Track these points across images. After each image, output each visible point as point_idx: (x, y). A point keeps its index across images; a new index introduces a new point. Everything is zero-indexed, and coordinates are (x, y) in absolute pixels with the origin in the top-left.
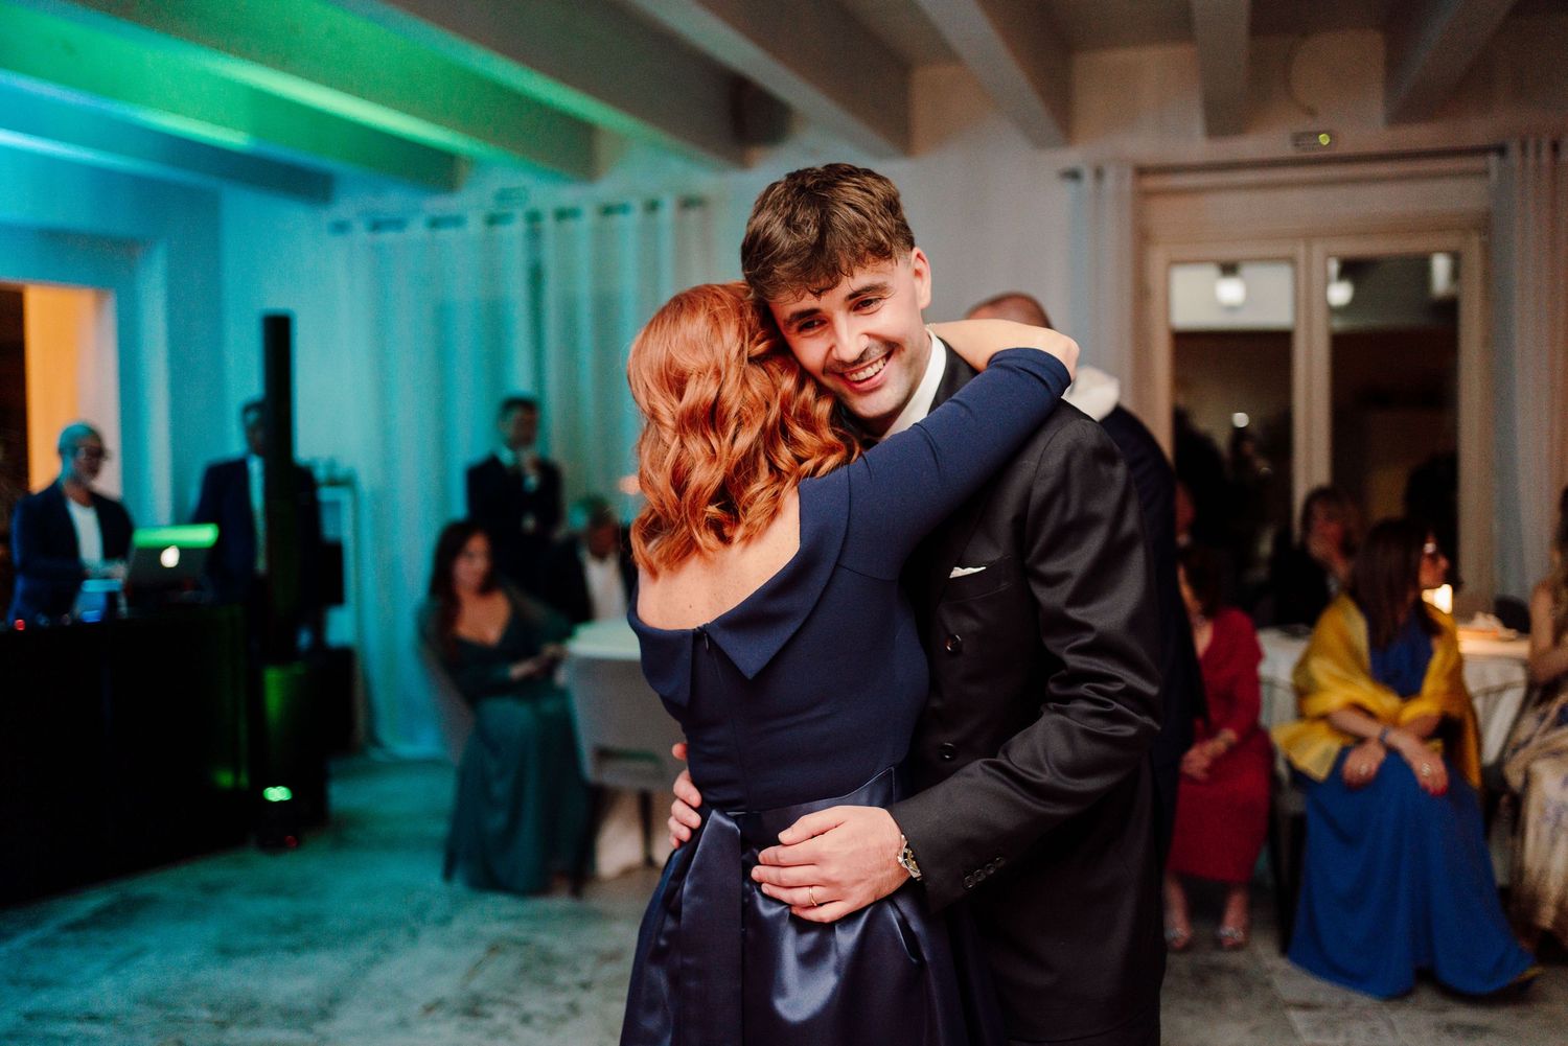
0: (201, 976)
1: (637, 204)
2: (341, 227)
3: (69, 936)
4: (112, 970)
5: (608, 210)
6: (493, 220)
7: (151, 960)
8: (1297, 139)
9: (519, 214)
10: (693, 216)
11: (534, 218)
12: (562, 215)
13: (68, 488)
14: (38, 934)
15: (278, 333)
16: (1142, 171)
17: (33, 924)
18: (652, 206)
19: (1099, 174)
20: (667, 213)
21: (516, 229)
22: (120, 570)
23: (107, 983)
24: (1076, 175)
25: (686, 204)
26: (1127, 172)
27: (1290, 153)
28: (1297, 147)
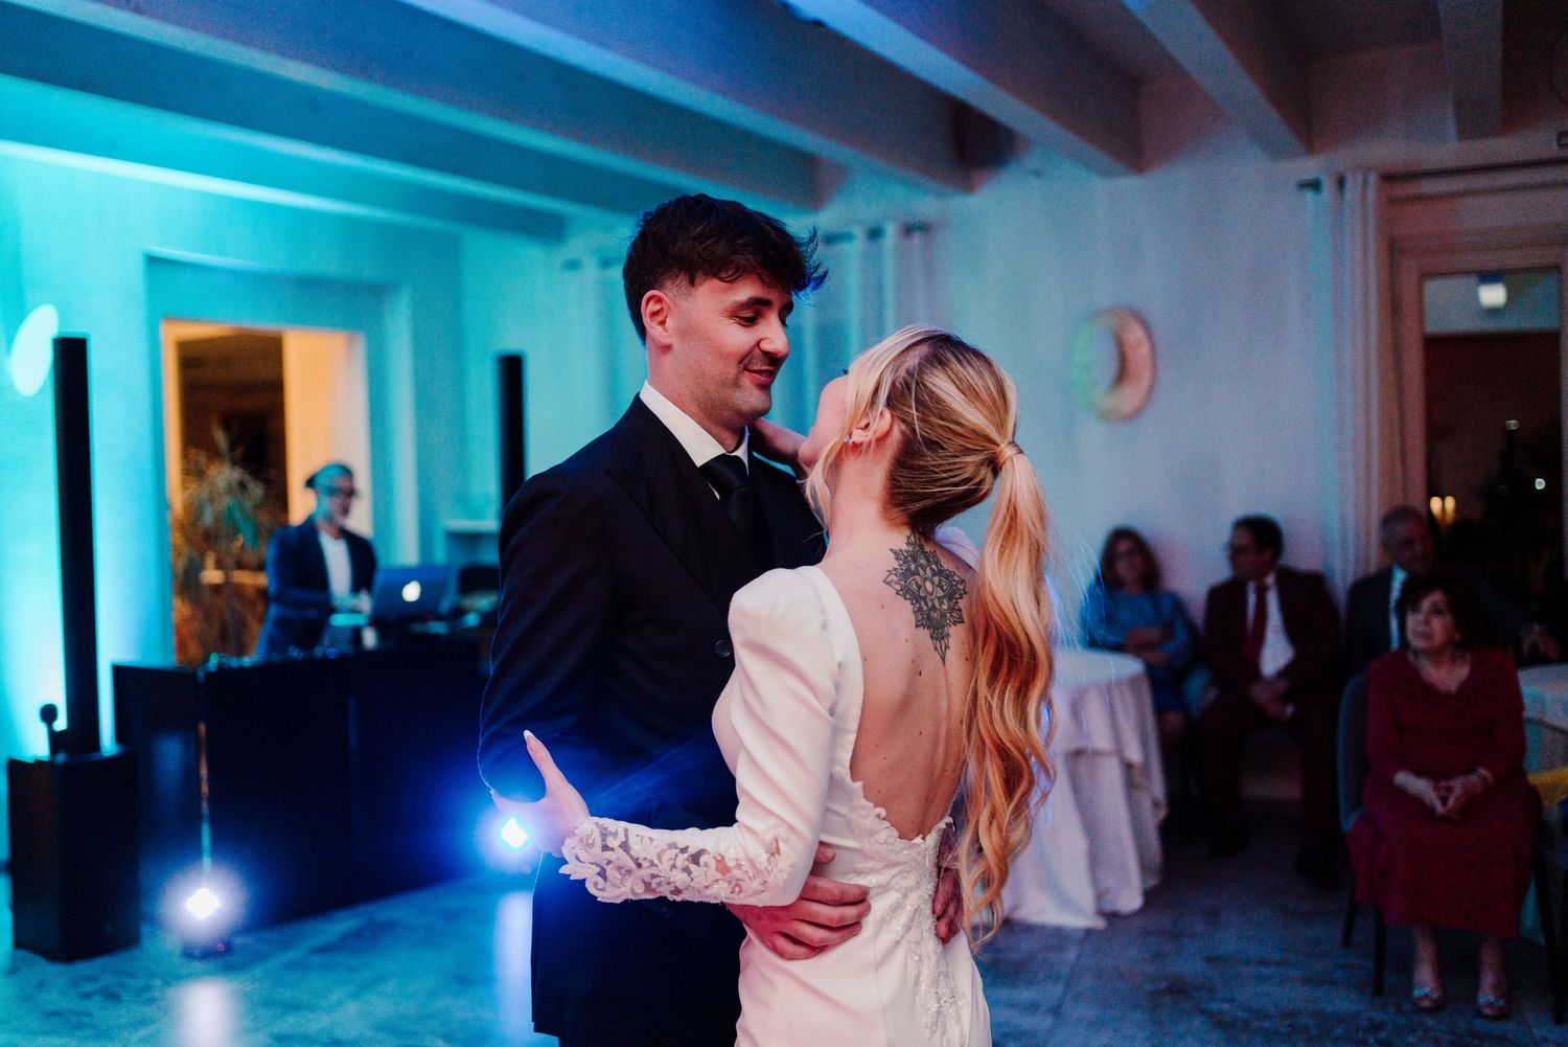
0: (439, 1004)
1: (858, 232)
2: (573, 265)
3: (318, 959)
4: (356, 995)
5: (830, 239)
7: (390, 986)
8: (1560, 135)
10: (917, 239)
13: (320, 522)
14: (292, 955)
15: (512, 370)
16: (1388, 178)
17: (285, 945)
18: (875, 234)
19: (1341, 183)
20: (891, 232)
22: (365, 602)
23: (352, 1007)
24: (1315, 185)
25: (908, 230)
26: (1373, 179)
27: (1555, 152)
28: (1560, 145)
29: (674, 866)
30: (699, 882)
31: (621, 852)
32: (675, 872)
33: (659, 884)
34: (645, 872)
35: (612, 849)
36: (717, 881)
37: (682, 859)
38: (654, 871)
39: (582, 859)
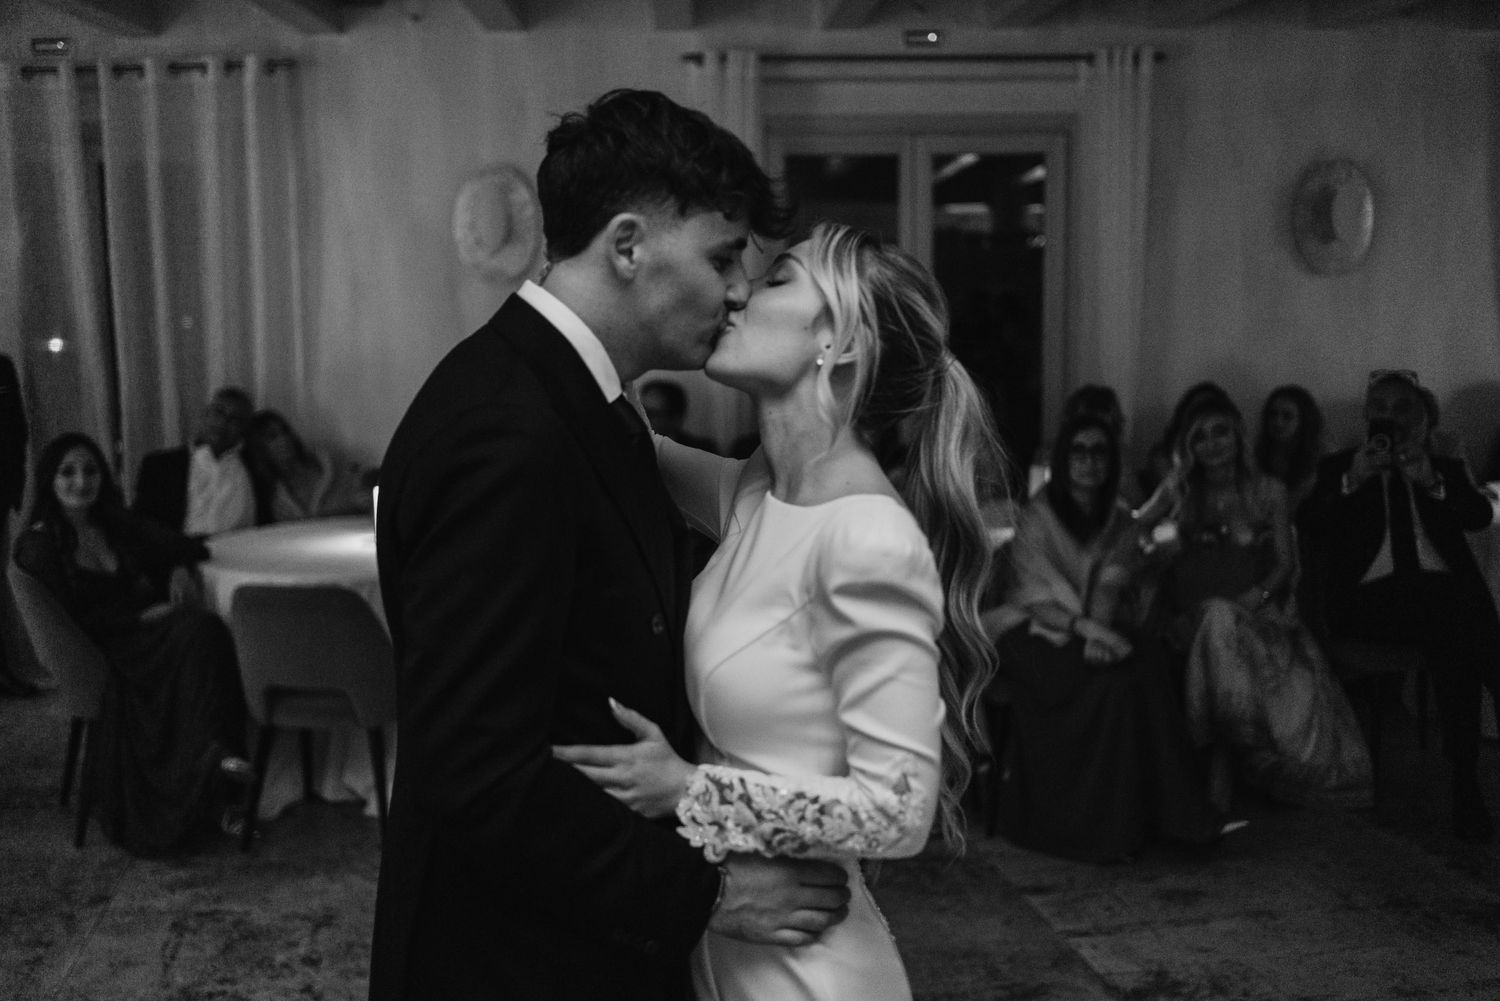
1: (213, 63)
5: (177, 67)
6: (27, 72)
8: (908, 34)
9: (63, 69)
11: (84, 72)
12: (122, 69)
16: (766, 58)
18: (232, 66)
19: (723, 59)
20: (251, 64)
21: (59, 88)
24: (697, 59)
25: (270, 66)
26: (752, 57)
27: (900, 48)
28: (909, 44)
29: (802, 819)
30: (832, 836)
31: (741, 806)
32: (803, 824)
33: (781, 842)
34: (767, 828)
35: (731, 803)
36: (852, 835)
37: (811, 811)
38: (780, 825)
39: (699, 820)
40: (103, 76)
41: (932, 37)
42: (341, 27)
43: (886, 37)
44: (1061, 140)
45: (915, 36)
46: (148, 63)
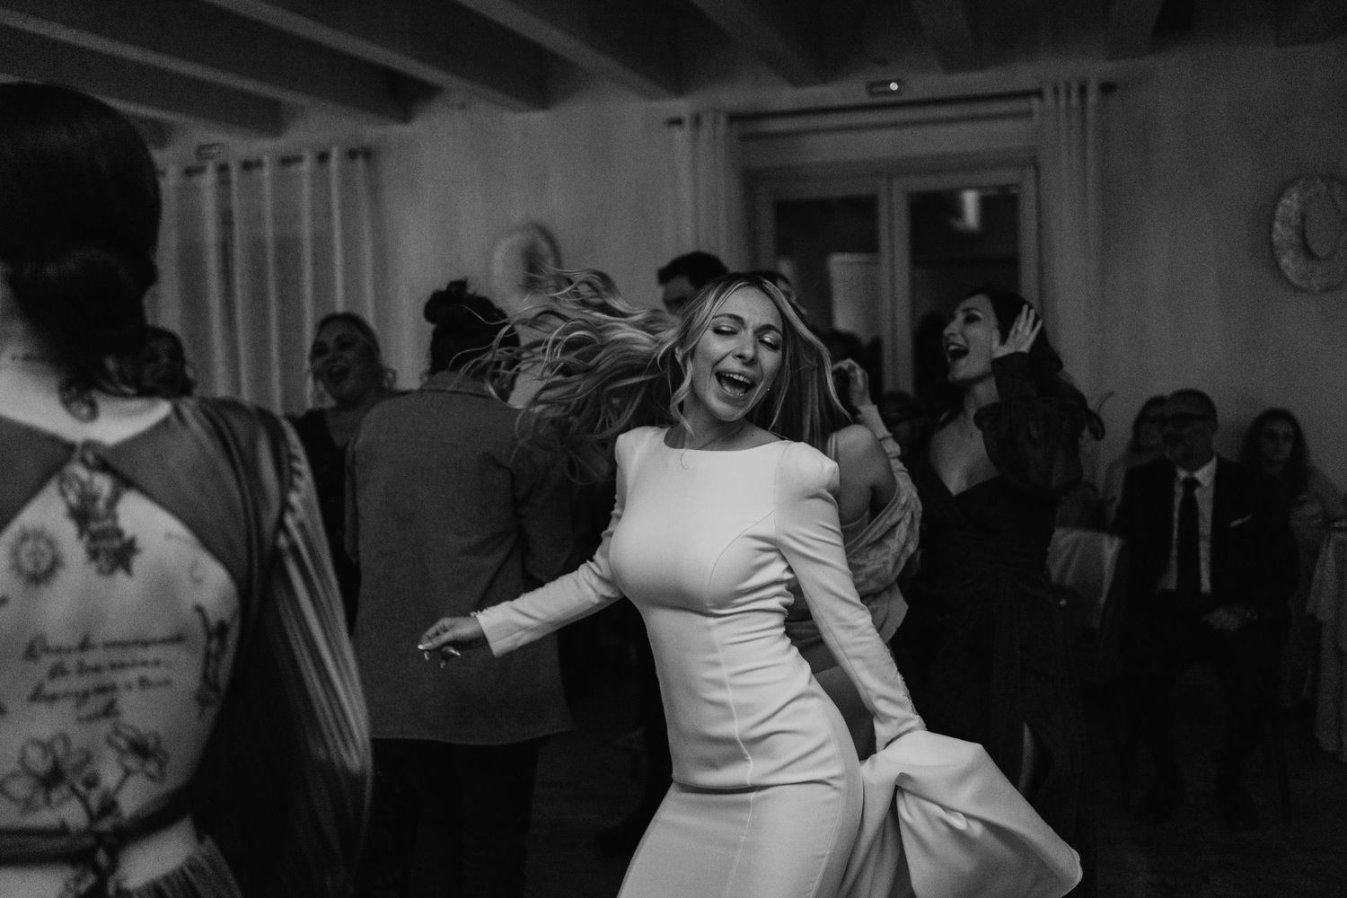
1: (309, 155)
5: (287, 161)
6: (189, 172)
8: (870, 86)
9: (211, 168)
10: (360, 163)
11: (223, 169)
12: (248, 166)
16: (734, 118)
18: (323, 157)
19: (697, 120)
20: (336, 156)
21: (208, 180)
24: (677, 122)
25: (352, 154)
26: (723, 119)
27: (865, 99)
28: (872, 94)
40: (235, 173)
41: (894, 86)
42: (406, 117)
43: (850, 90)
44: (1030, 173)
45: (876, 87)
46: (266, 159)
